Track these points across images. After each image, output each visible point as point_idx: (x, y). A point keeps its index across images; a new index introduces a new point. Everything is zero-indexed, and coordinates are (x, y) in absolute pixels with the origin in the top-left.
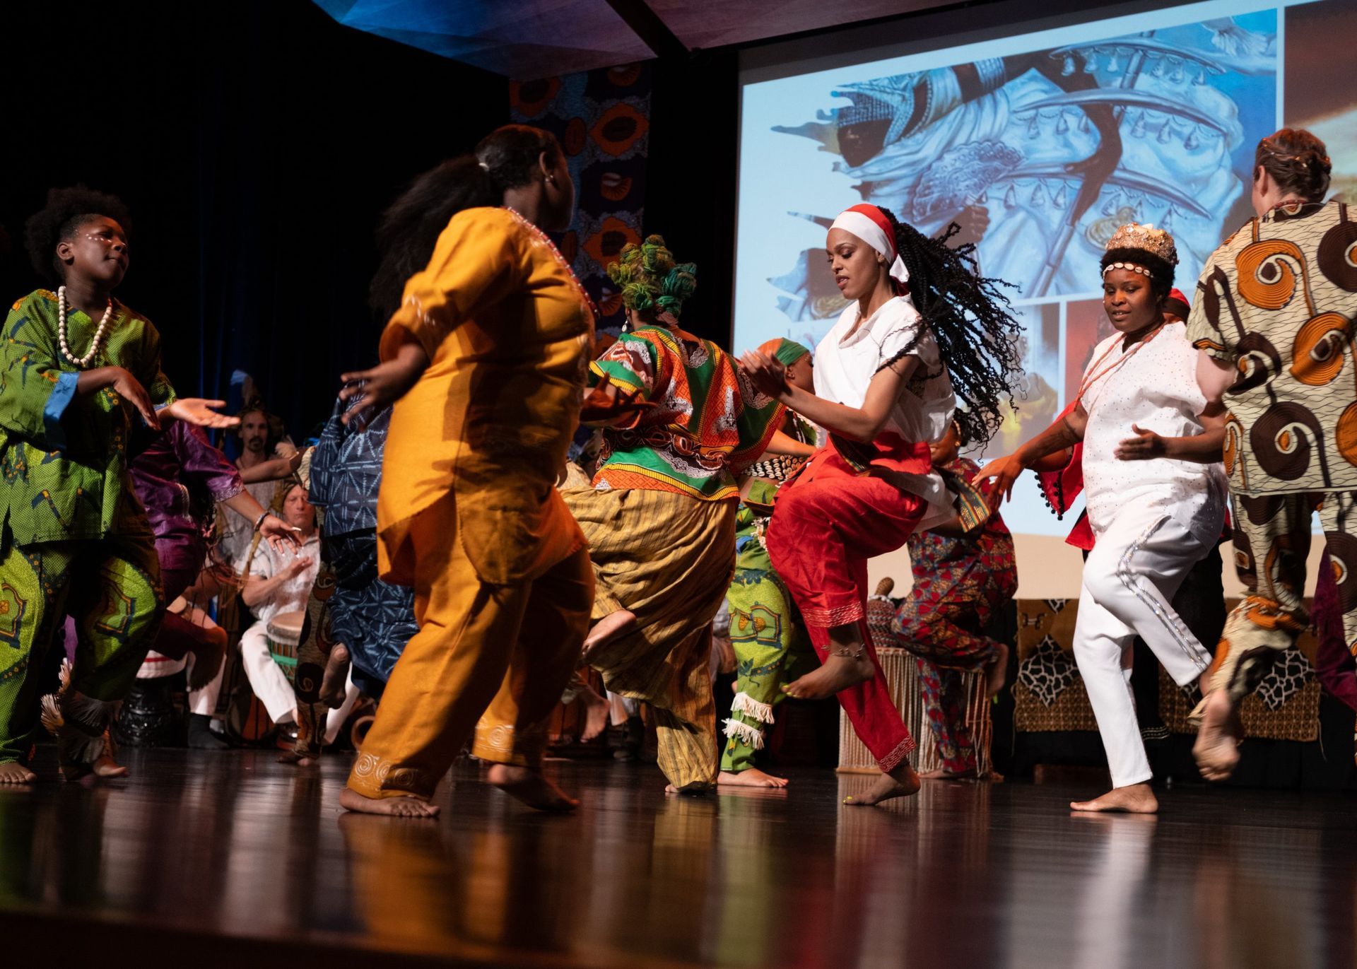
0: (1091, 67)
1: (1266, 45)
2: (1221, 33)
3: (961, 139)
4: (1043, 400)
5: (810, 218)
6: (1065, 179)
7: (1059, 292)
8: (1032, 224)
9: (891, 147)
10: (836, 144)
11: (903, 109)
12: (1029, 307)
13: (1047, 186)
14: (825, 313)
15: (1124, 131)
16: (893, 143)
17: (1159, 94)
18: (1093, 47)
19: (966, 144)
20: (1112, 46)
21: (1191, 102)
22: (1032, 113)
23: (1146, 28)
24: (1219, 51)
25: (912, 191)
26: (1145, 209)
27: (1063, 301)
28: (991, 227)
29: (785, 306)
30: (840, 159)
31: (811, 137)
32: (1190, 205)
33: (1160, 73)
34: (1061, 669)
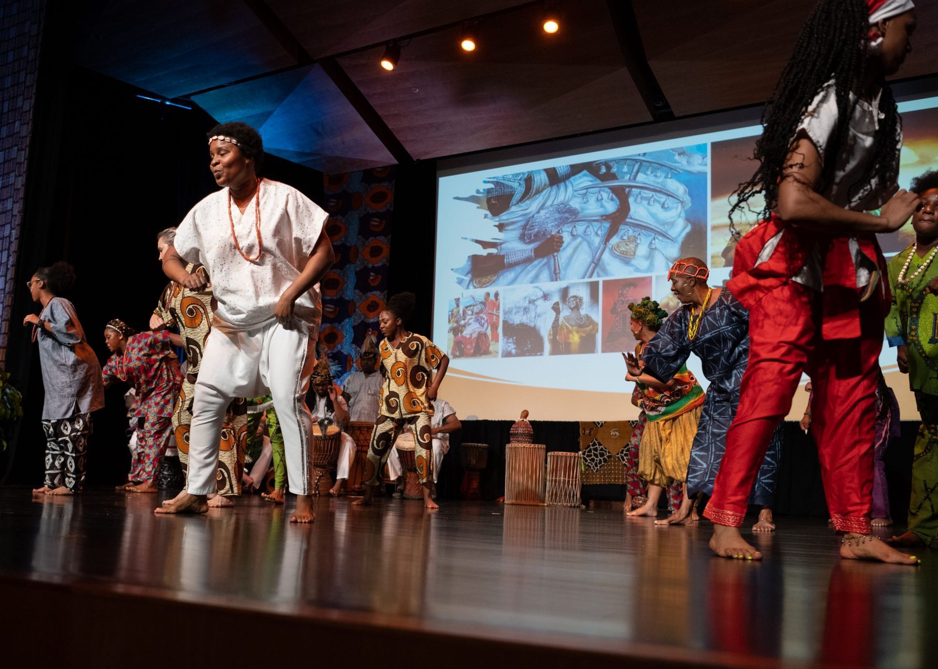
0: (614, 170)
1: (702, 160)
2: (679, 154)
3: (549, 203)
4: (591, 327)
5: (473, 240)
6: (601, 223)
7: (599, 276)
8: (585, 244)
9: (513, 207)
10: (486, 205)
11: (520, 190)
12: (583, 283)
13: (592, 225)
14: (480, 285)
15: (631, 200)
16: (514, 205)
17: (649, 183)
18: (615, 160)
19: (551, 206)
20: (625, 160)
21: (664, 186)
22: (585, 191)
23: (642, 152)
24: (679, 163)
25: (524, 228)
26: (642, 237)
27: (601, 280)
28: (564, 245)
29: (460, 282)
30: (488, 212)
31: (473, 202)
32: (664, 235)
33: (649, 173)
34: (602, 455)
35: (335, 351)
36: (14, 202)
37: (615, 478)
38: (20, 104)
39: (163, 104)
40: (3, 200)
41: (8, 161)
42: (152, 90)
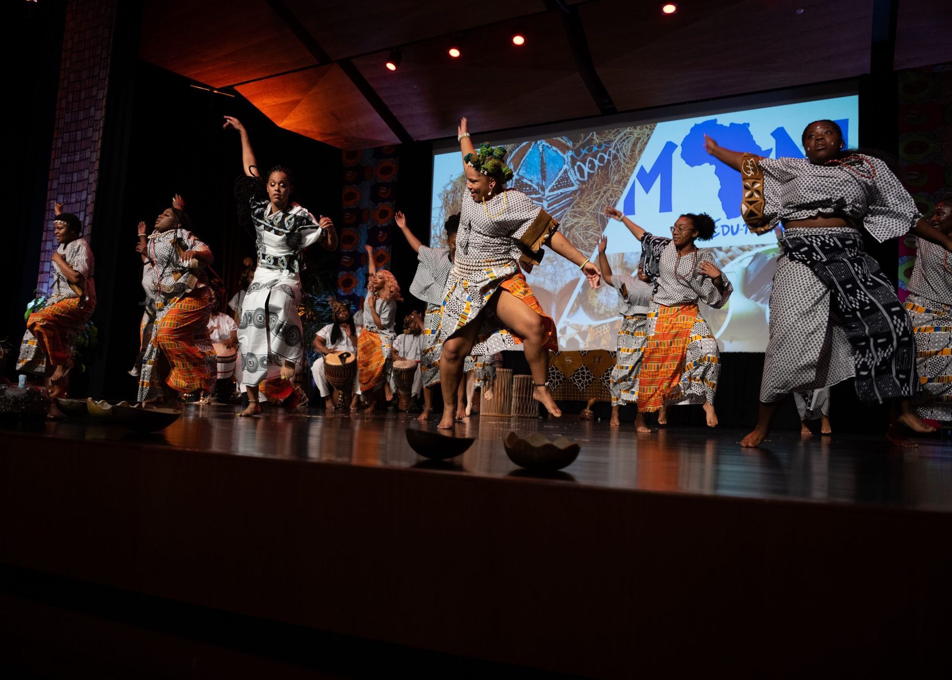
34: (558, 377)
35: (351, 293)
36: (90, 173)
37: (568, 396)
38: (94, 93)
39: (211, 92)
40: (81, 170)
41: (85, 139)
42: (203, 81)
